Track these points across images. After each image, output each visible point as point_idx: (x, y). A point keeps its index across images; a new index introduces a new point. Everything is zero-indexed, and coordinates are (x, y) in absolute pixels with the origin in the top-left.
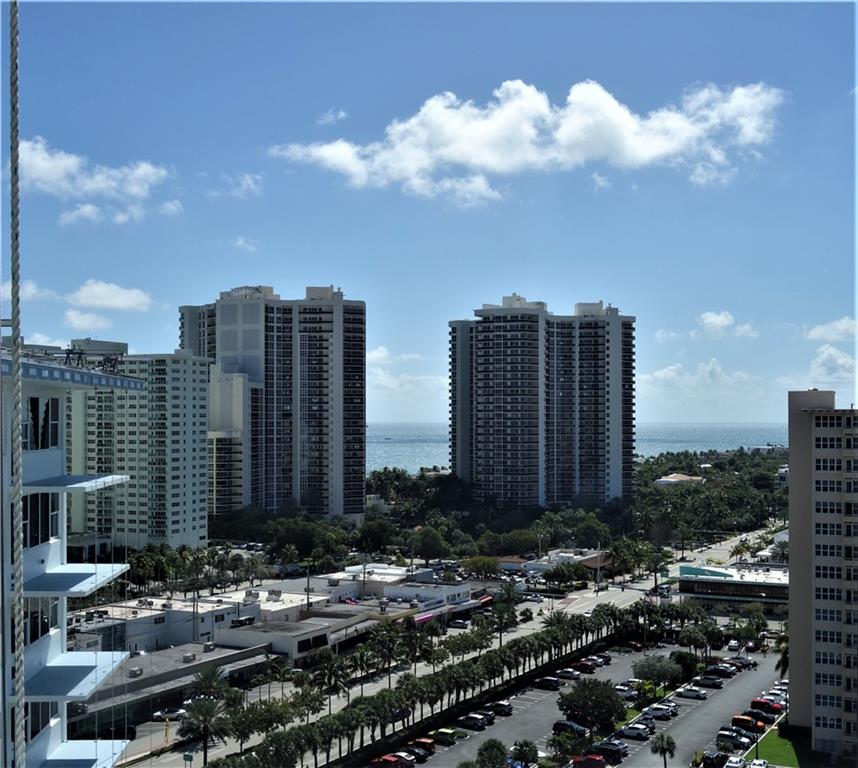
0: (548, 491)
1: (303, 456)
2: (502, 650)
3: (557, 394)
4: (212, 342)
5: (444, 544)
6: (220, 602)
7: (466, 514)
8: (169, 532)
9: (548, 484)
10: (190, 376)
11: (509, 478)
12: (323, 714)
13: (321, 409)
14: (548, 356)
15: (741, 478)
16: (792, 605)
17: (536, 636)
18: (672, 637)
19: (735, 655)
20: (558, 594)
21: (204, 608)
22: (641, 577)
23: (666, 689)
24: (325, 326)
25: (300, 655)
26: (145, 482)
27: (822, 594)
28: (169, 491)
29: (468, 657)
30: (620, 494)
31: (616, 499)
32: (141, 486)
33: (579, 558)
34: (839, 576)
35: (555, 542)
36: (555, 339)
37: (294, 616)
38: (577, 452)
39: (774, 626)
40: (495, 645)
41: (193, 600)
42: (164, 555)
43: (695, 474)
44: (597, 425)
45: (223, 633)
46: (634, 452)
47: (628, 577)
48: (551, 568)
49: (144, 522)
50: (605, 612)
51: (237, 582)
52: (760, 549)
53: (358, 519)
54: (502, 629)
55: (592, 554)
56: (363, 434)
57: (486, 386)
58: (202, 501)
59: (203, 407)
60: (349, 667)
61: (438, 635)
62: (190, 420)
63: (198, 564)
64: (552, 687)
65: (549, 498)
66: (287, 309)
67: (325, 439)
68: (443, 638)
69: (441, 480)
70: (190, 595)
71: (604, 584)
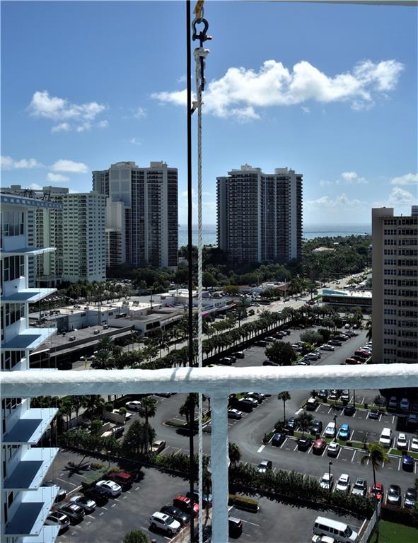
0: (262, 255)
1: (149, 240)
2: (240, 328)
3: (267, 210)
4: (107, 187)
5: (214, 280)
6: (111, 306)
7: (225, 266)
8: (88, 275)
9: (262, 252)
10: (97, 203)
11: (244, 250)
12: (157, 357)
13: (157, 218)
14: (262, 193)
15: (352, 249)
16: (374, 307)
17: (256, 322)
18: (319, 322)
19: (348, 330)
20: (266, 303)
21: (103, 309)
22: (305, 295)
23: (315, 346)
24: (159, 180)
25: (148, 331)
26: (77, 252)
27: (388, 302)
28: (88, 256)
29: (224, 332)
30: (296, 257)
31: (294, 259)
32: (75, 254)
33: (276, 286)
34: (395, 294)
35: (265, 279)
36: (265, 185)
37: (145, 313)
38: (276, 237)
39: (366, 317)
40: (237, 326)
41: (99, 306)
42: (85, 285)
43: (331, 247)
44: (285, 225)
45: (112, 321)
46: (302, 237)
47: (299, 295)
48: (263, 291)
49: (77, 270)
50: (288, 311)
51: (119, 297)
52: (361, 282)
53: (175, 268)
54: (240, 318)
55: (282, 284)
56: (177, 229)
57: (233, 207)
58: (103, 260)
59: (103, 217)
60: (169, 336)
61: (211, 322)
62: (97, 223)
63: (101, 289)
64: (263, 345)
65: (263, 259)
66: (141, 172)
67: (159, 232)
68: (213, 323)
69: (213, 250)
70: (97, 303)
71: (288, 298)
